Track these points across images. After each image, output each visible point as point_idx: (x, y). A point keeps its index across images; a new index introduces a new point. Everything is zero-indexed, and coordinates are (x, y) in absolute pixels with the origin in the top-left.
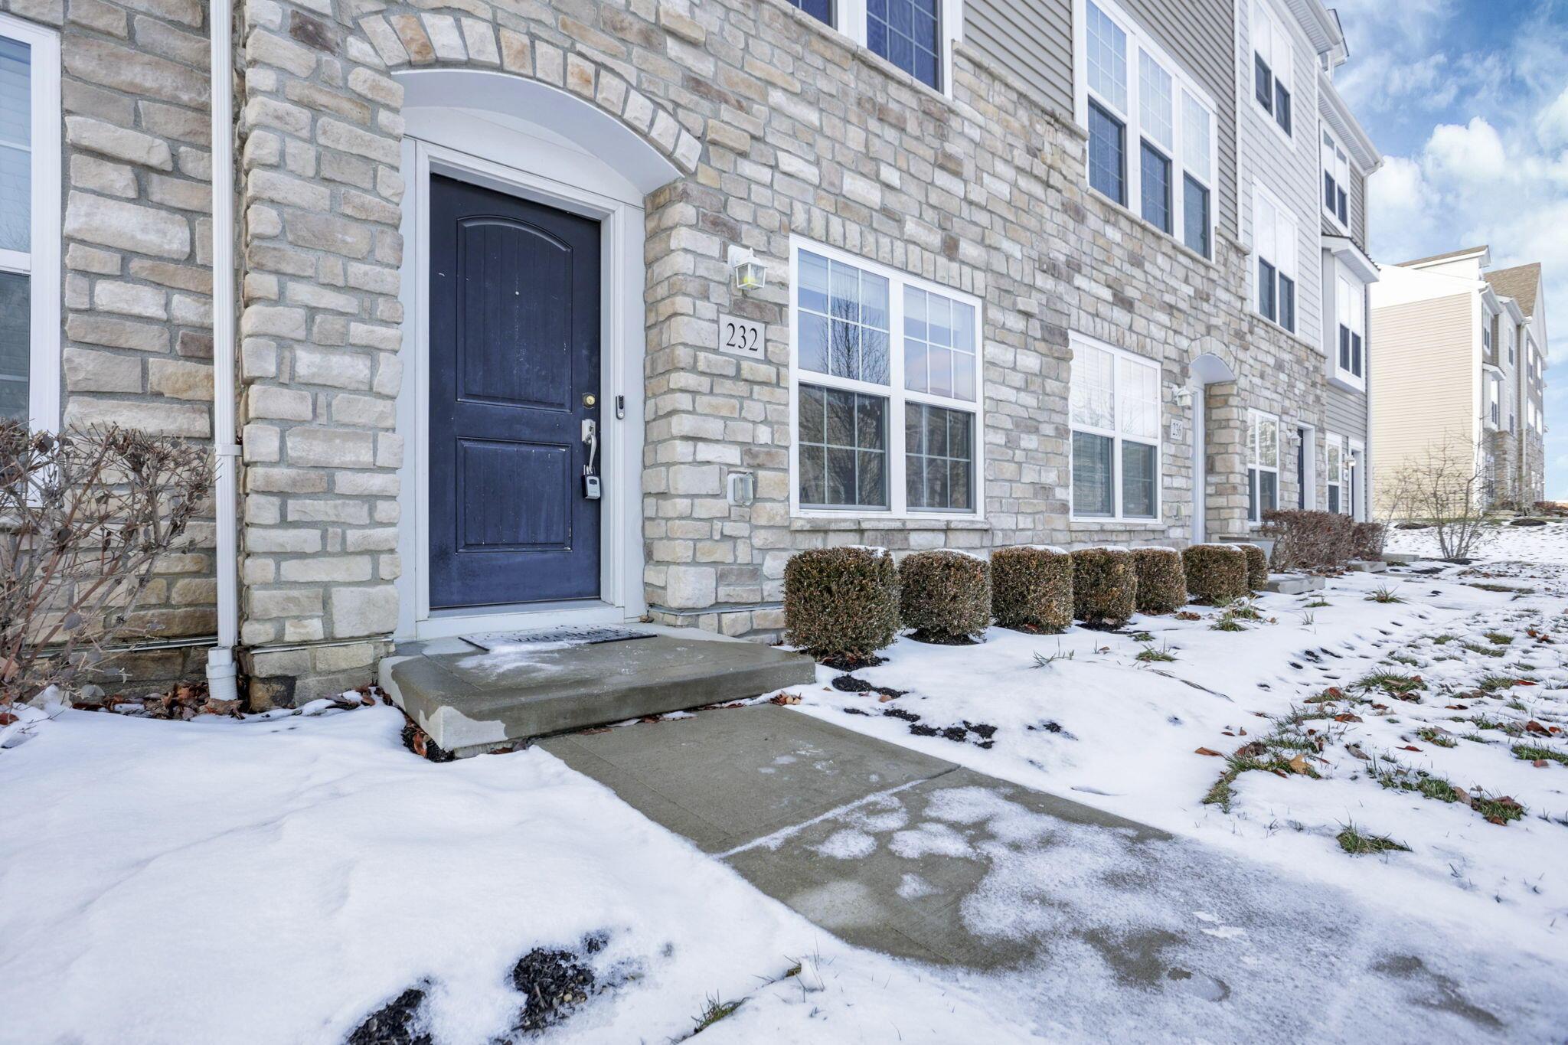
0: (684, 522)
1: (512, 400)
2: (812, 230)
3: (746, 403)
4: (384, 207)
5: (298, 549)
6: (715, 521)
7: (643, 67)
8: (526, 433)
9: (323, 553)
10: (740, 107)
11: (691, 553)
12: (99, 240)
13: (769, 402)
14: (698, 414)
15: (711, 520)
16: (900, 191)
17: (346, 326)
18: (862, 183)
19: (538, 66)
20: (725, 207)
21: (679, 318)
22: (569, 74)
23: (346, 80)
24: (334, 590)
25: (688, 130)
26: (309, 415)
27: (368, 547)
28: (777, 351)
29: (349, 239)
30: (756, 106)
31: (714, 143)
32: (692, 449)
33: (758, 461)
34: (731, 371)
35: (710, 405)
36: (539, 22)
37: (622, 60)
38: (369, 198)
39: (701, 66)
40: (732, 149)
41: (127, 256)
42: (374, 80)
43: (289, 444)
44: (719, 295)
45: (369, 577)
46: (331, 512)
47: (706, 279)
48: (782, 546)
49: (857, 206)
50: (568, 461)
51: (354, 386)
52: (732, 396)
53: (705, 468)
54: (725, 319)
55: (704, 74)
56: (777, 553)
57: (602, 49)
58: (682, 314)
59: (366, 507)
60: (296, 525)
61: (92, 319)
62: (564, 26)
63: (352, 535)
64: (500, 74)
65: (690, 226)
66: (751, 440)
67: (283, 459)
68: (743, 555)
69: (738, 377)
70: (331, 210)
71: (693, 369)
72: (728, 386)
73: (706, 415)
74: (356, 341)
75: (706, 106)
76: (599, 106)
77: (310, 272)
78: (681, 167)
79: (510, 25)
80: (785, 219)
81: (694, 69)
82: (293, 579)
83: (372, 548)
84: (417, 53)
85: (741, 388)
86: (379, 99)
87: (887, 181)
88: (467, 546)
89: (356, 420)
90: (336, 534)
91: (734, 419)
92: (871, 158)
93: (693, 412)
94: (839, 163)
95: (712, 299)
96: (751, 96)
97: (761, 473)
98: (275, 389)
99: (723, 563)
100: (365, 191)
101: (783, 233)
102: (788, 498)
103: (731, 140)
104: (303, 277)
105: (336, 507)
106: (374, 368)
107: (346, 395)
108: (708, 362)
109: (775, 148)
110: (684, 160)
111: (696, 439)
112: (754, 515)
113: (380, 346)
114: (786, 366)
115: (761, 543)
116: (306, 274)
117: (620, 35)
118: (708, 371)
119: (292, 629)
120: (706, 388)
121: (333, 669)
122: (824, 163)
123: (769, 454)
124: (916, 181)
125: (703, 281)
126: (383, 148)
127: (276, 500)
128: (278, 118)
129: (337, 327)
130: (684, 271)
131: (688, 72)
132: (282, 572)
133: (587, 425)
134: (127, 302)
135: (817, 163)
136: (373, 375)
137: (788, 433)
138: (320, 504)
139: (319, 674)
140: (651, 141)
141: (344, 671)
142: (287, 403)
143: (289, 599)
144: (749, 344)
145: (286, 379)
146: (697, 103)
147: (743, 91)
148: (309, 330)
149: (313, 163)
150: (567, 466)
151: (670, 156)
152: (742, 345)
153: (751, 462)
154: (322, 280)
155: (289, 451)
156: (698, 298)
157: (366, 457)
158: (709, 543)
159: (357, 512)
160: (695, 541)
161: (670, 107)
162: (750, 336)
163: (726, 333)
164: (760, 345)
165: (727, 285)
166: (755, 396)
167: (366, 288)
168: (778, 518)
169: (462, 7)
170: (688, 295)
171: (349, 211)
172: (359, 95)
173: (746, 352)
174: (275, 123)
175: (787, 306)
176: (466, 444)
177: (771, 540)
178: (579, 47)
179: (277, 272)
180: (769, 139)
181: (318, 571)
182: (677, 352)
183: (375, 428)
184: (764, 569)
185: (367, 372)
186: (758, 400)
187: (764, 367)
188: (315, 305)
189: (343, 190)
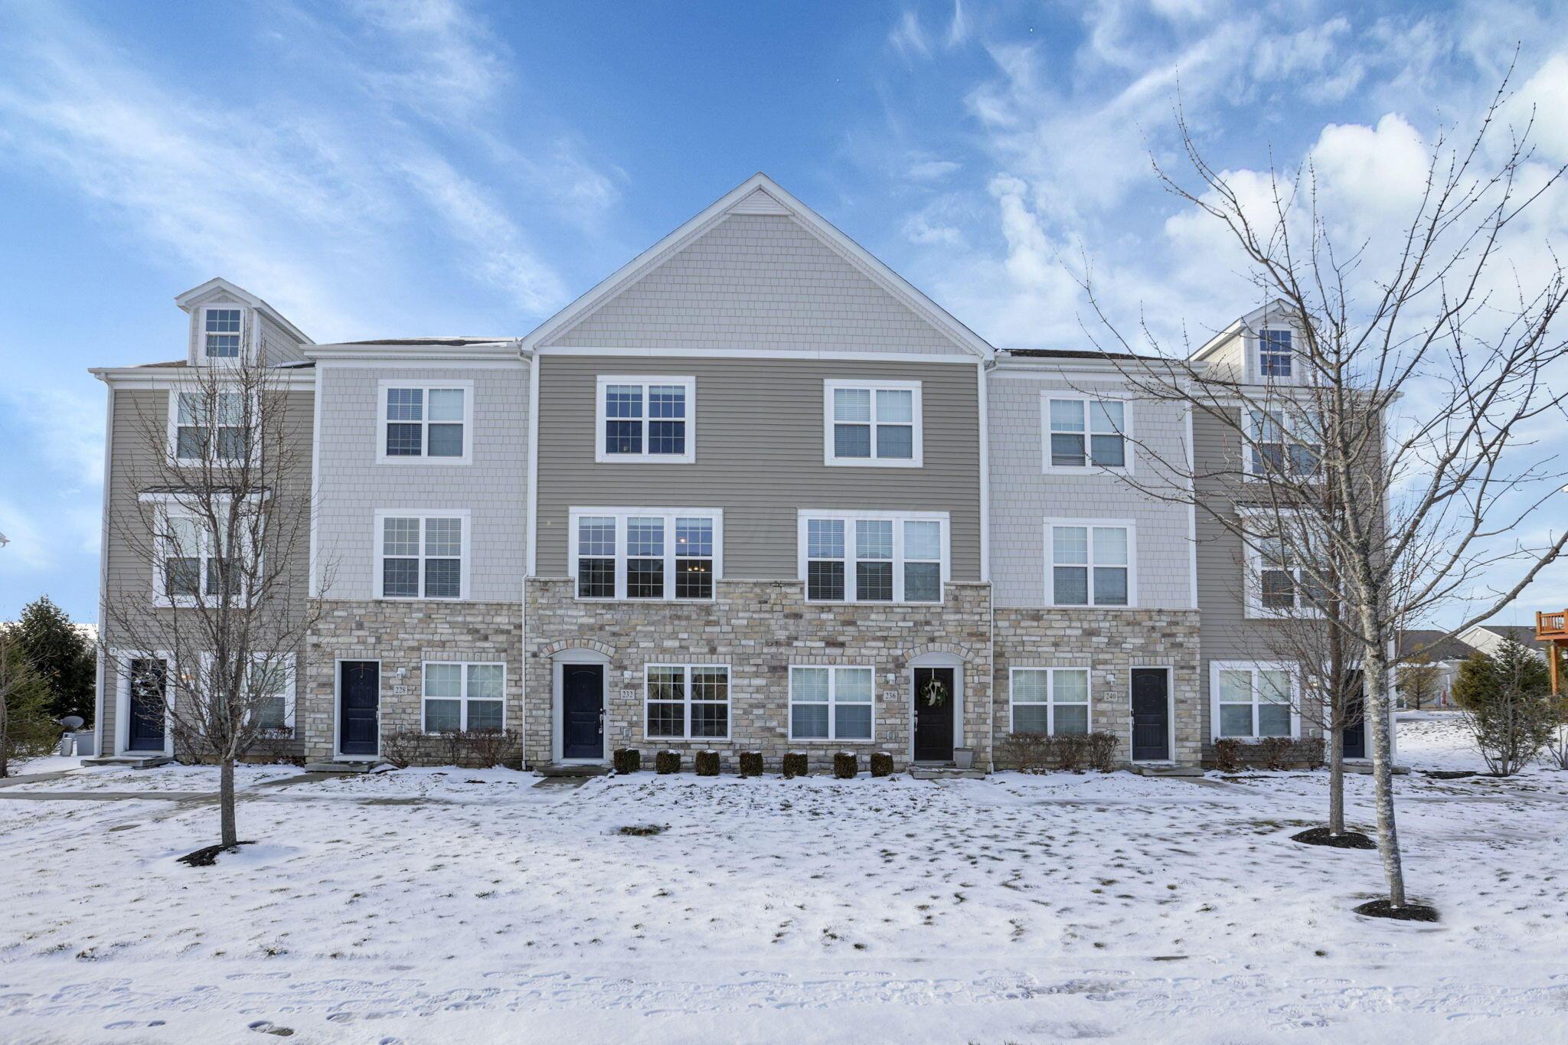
1: (583, 711)
2: (652, 660)
5: (532, 744)
6: (619, 740)
7: (599, 636)
8: (586, 718)
9: (535, 745)
10: (627, 635)
12: (511, 694)
13: (637, 709)
17: (541, 706)
18: (671, 642)
19: (575, 645)
20: (622, 662)
22: (581, 644)
23: (539, 661)
24: (537, 752)
25: (611, 647)
26: (534, 722)
28: (640, 696)
29: (540, 689)
31: (619, 647)
32: (619, 723)
33: (633, 725)
34: (623, 704)
36: (575, 635)
37: (594, 636)
39: (615, 629)
40: (624, 647)
41: (515, 696)
42: (544, 658)
44: (621, 685)
46: (537, 738)
47: (617, 682)
49: (669, 648)
50: (596, 725)
51: (542, 716)
52: (624, 710)
53: (616, 728)
54: (622, 691)
55: (616, 631)
57: (590, 635)
59: (544, 738)
60: (532, 740)
61: (510, 706)
62: (581, 634)
65: (616, 668)
66: (633, 720)
67: (530, 730)
69: (629, 704)
70: (538, 685)
71: (618, 704)
72: (623, 707)
74: (542, 708)
78: (612, 654)
79: (569, 639)
80: (642, 660)
82: (531, 749)
84: (551, 650)
85: (627, 707)
86: (545, 661)
87: (682, 638)
88: (573, 744)
89: (542, 722)
90: (537, 742)
91: (625, 715)
92: (675, 633)
93: (618, 714)
94: (662, 638)
95: (619, 686)
96: (630, 631)
97: (633, 728)
98: (528, 718)
101: (641, 663)
102: (643, 733)
104: (533, 697)
107: (541, 718)
108: (616, 702)
112: (631, 739)
114: (642, 699)
117: (594, 630)
120: (616, 708)
122: (656, 640)
123: (636, 723)
127: (529, 736)
128: (529, 670)
129: (538, 705)
131: (612, 632)
132: (529, 748)
134: (515, 703)
135: (654, 640)
137: (643, 717)
138: (535, 737)
140: (602, 653)
143: (530, 753)
144: (632, 696)
146: (614, 639)
147: (628, 630)
148: (534, 707)
149: (534, 677)
152: (630, 696)
153: (631, 725)
154: (536, 698)
155: (531, 728)
156: (615, 687)
157: (544, 729)
158: (617, 746)
161: (606, 642)
162: (633, 693)
163: (622, 694)
164: (636, 695)
165: (623, 682)
166: (632, 709)
168: (639, 740)
171: (540, 684)
172: (542, 662)
173: (632, 698)
174: (529, 672)
175: (643, 683)
179: (529, 697)
182: (613, 700)
185: (544, 713)
187: (635, 701)
188: (535, 702)
189: (539, 681)
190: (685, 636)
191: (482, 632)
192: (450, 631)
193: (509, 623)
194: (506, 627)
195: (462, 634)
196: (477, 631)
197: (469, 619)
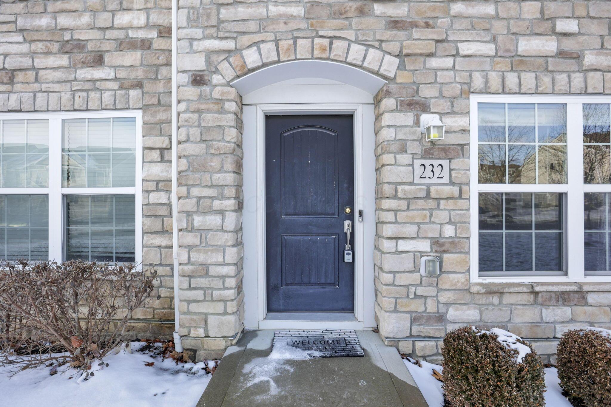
0: (388, 287)
1: (308, 214)
2: (489, 88)
3: (435, 213)
4: (226, 146)
5: (195, 299)
6: (410, 287)
7: (359, 28)
8: (315, 230)
9: (204, 301)
10: (427, 25)
11: (393, 306)
12: (150, 179)
13: (453, 210)
14: (399, 223)
15: (408, 286)
16: (579, 34)
17: (212, 203)
18: (537, 41)
19: (297, 53)
20: (417, 92)
21: (386, 167)
22: (314, 49)
23: (211, 94)
24: (209, 316)
25: (390, 54)
26: (199, 243)
27: (222, 299)
28: (459, 176)
29: (213, 164)
30: (440, 21)
31: (408, 55)
32: (395, 244)
33: (443, 248)
34: (423, 194)
35: (407, 216)
36: (298, 30)
37: (346, 29)
38: (221, 144)
39: (398, 11)
40: (421, 55)
41: (158, 182)
42: (222, 90)
43: (191, 256)
44: (414, 148)
45: (222, 312)
46: (207, 283)
47: (404, 140)
48: (462, 302)
49: (532, 59)
50: (337, 242)
51: (215, 228)
52: (424, 209)
53: (403, 255)
54: (418, 163)
55: (401, 15)
56: (458, 306)
57: (333, 28)
58: (388, 165)
59: (222, 281)
60: (195, 289)
61: (149, 207)
62: (312, 25)
63: (216, 293)
64: (279, 64)
65: (392, 111)
66: (438, 236)
67: (189, 262)
68: (432, 307)
69: (428, 196)
70: (207, 153)
71: (395, 197)
72: (421, 203)
73: (404, 223)
74: (216, 209)
75: (401, 34)
76: (333, 60)
77: (198, 182)
78: (385, 77)
79: (284, 38)
80: (465, 87)
81: (393, 15)
82: (193, 311)
83: (223, 299)
84: (239, 71)
85: (431, 204)
86: (224, 98)
87: (564, 32)
88: (287, 284)
89: (216, 243)
90: (209, 293)
91: (426, 223)
92: (547, 19)
93: (396, 222)
94: (514, 34)
95: (409, 152)
96: (436, 16)
97: (445, 256)
98: (186, 233)
99: (416, 312)
100: (219, 141)
101: (464, 96)
102: (469, 271)
103: (420, 49)
104: (196, 185)
105: (209, 281)
106: (223, 219)
107: (213, 233)
108: (405, 192)
109: (456, 42)
110: (385, 73)
111: (397, 239)
112: (440, 282)
113: (226, 209)
114: (468, 184)
115: (445, 300)
116: (197, 183)
117: (344, 16)
118: (405, 197)
119: (193, 332)
120: (404, 207)
121: (209, 349)
122: (500, 39)
123: (452, 243)
124: (595, 21)
125: (401, 142)
126: (226, 119)
127: (187, 279)
128: (186, 121)
129: (208, 204)
130: (387, 139)
131: (389, 19)
132: (190, 308)
133: (347, 223)
134: (157, 199)
135: (494, 40)
136: (223, 222)
137: (468, 229)
138: (203, 280)
139: (205, 350)
140: (365, 69)
141: (214, 350)
142: (191, 239)
143: (192, 320)
144: (436, 175)
145: (190, 229)
146: (395, 35)
147: (429, 14)
148: (198, 207)
149: (199, 135)
150: (337, 245)
151: (377, 73)
152: (431, 176)
153: (438, 249)
154: (203, 185)
155: (191, 259)
156: (398, 153)
157: (221, 259)
158: (406, 300)
159: (218, 283)
160: (396, 299)
161: (377, 44)
162: (437, 170)
163: (419, 171)
164: (446, 173)
165: (420, 140)
166: (442, 207)
167: (219, 184)
168: (459, 284)
169: (260, 40)
170: (392, 153)
171: (213, 152)
172: (217, 99)
173: (435, 180)
174: (186, 124)
175: (468, 144)
176: (286, 237)
177: (453, 298)
178: (321, 33)
179: (186, 185)
180: (451, 38)
181: (203, 308)
182: (384, 188)
183: (225, 246)
184: (448, 316)
185: (221, 221)
186: (445, 209)
187: (447, 189)
188: (200, 196)
189: (210, 143)
190: (572, 26)
191: (90, 46)
192: (24, 48)
193: (148, 26)
194: (142, 34)
195: (48, 53)
196: (80, 46)
197: (64, 21)
